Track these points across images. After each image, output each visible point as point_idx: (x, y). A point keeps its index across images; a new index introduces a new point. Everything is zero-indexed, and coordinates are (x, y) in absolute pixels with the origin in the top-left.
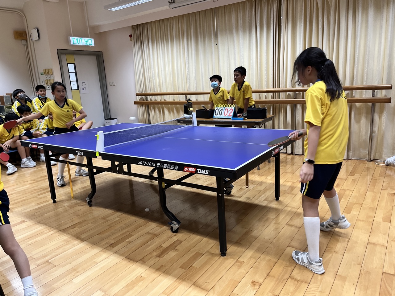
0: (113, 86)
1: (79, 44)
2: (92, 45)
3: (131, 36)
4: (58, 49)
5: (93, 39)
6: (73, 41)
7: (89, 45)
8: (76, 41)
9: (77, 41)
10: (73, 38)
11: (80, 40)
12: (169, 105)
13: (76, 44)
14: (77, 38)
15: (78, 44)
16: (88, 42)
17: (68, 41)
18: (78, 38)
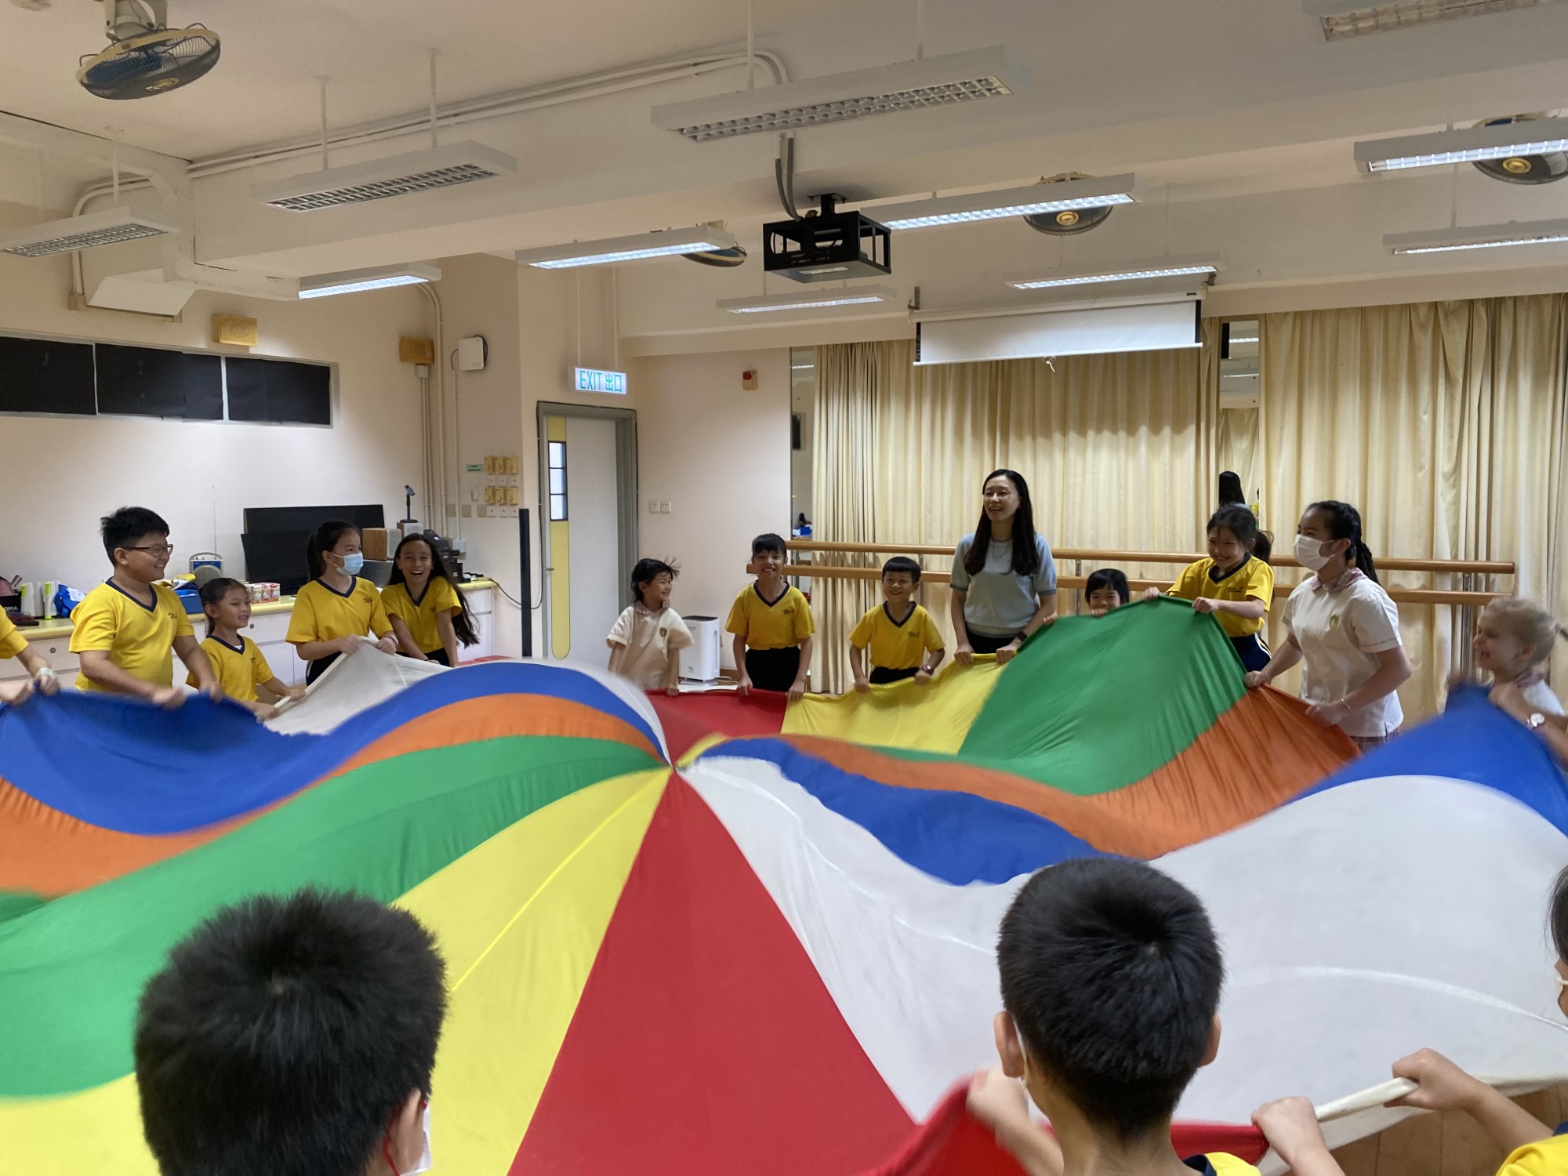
0: (662, 512)
1: (593, 390)
2: (620, 391)
3: (747, 376)
4: (539, 402)
5: (623, 375)
6: (581, 379)
7: (614, 392)
8: (588, 380)
9: (590, 379)
10: (582, 372)
11: (597, 376)
13: (586, 389)
14: (590, 371)
15: (590, 389)
16: (613, 383)
17: (567, 379)
18: (593, 371)
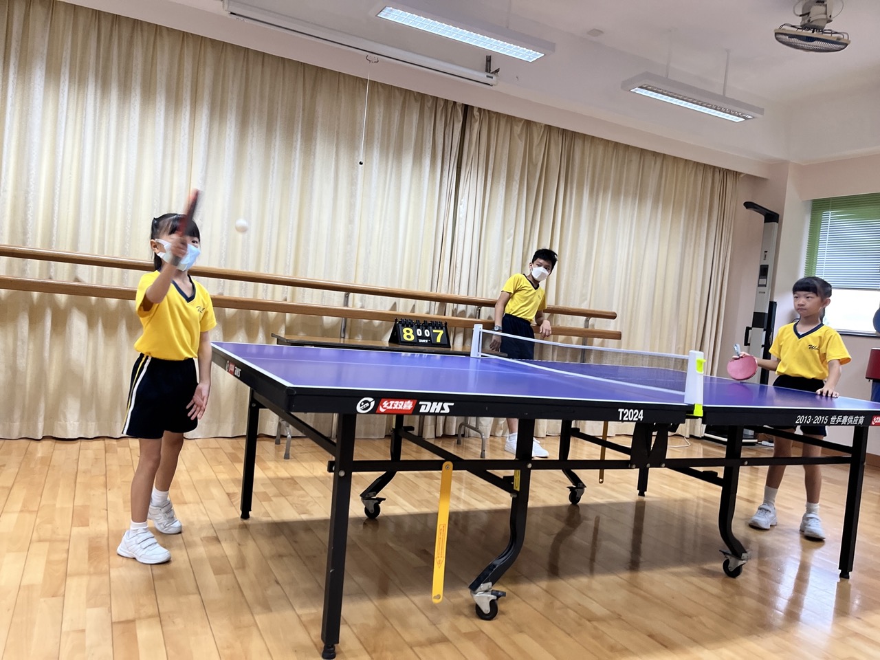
12: (93, 298)
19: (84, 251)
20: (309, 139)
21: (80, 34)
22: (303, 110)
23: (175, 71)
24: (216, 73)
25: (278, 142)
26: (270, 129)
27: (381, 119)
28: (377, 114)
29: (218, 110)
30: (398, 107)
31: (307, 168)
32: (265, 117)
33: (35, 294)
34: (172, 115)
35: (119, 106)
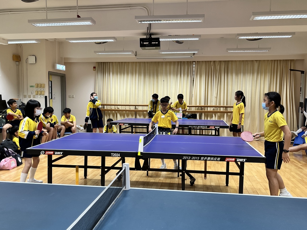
0: (72, 98)
3: (94, 68)
4: (49, 71)
5: (65, 66)
13: (59, 69)
16: (63, 68)
18: (60, 65)
19: (118, 104)
20: (157, 76)
21: (117, 66)
22: (156, 70)
23: (132, 69)
24: (139, 67)
25: (152, 78)
26: (150, 76)
27: (173, 69)
28: (171, 68)
29: (140, 74)
30: (177, 65)
31: (158, 82)
32: (149, 74)
33: (114, 112)
34: (132, 77)
35: (123, 77)
